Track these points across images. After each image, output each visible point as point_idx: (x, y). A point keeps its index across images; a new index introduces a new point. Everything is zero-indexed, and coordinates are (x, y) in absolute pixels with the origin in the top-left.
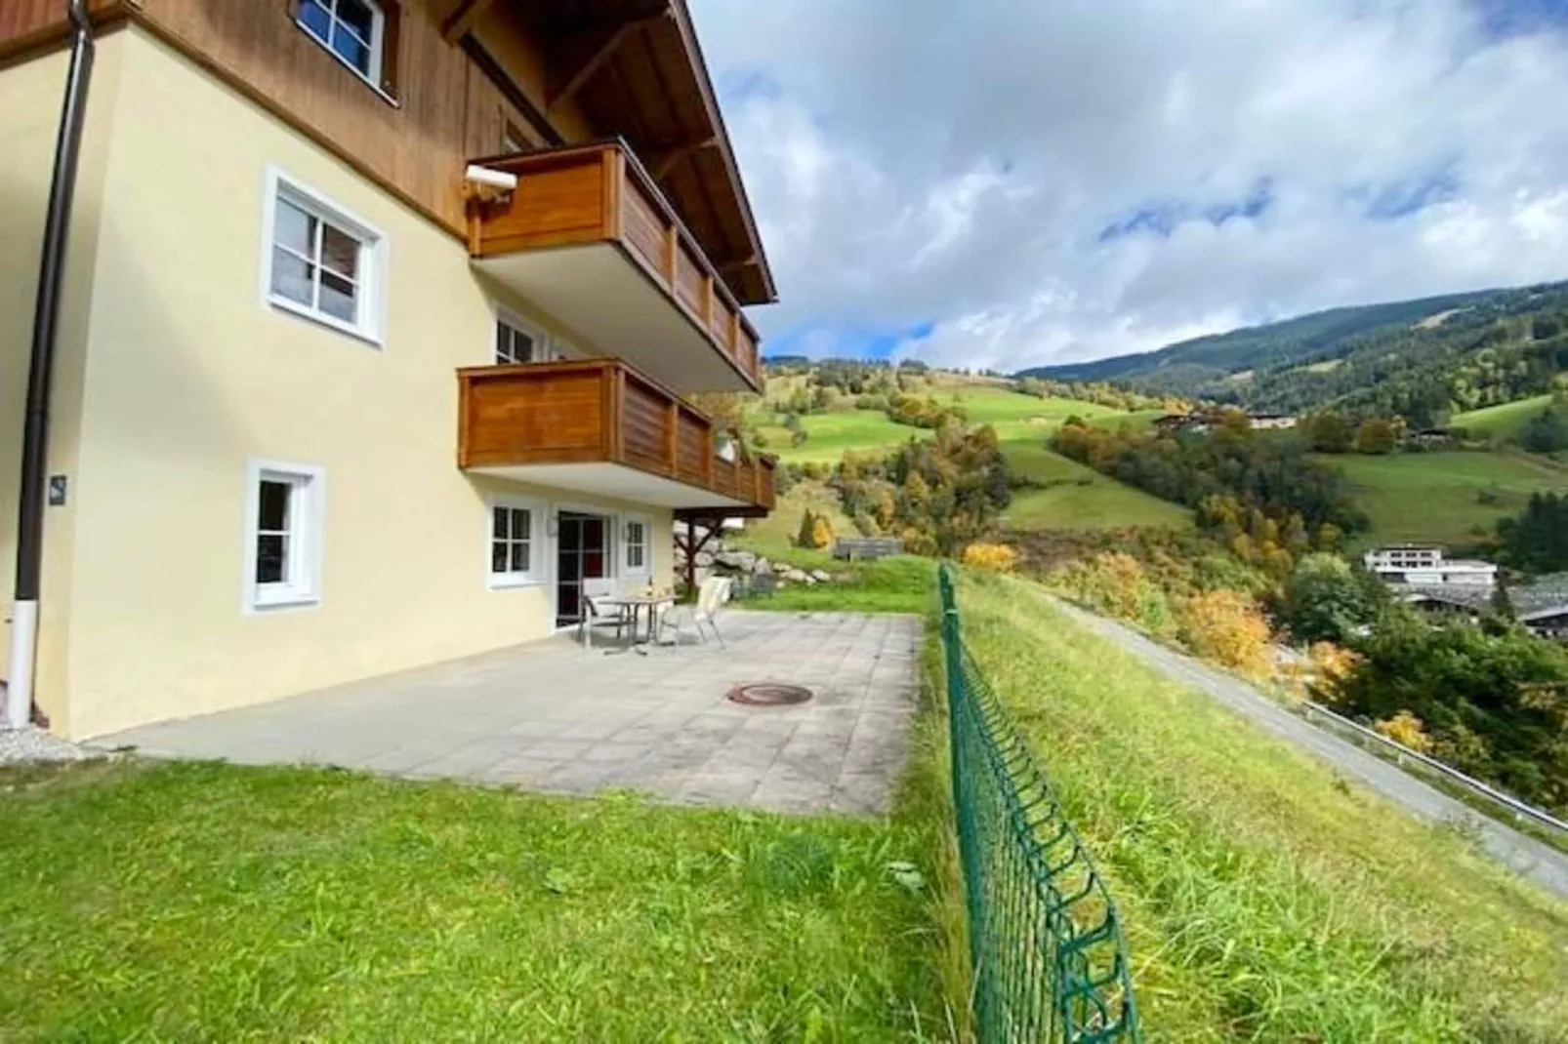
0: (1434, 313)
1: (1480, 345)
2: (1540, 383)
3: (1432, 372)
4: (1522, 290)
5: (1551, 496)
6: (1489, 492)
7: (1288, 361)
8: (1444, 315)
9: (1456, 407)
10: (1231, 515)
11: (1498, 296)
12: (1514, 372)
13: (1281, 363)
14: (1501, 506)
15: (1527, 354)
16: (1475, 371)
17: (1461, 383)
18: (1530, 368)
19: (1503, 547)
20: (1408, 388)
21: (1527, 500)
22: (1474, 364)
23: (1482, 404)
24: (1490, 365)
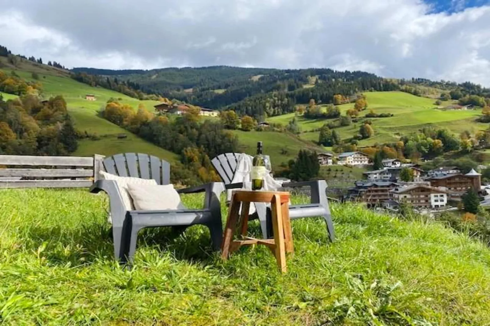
0: (256, 75)
1: (272, 90)
2: (291, 108)
3: (259, 99)
4: (283, 71)
5: (304, 151)
6: (285, 150)
7: (207, 87)
8: (259, 76)
9: (266, 115)
10: (196, 158)
11: (276, 72)
12: (283, 102)
13: (203, 87)
14: (289, 155)
15: (287, 96)
16: (272, 100)
17: (268, 104)
18: (288, 101)
19: (292, 172)
20: (251, 105)
21: (298, 152)
22: (271, 98)
23: (274, 115)
24: (276, 98)
